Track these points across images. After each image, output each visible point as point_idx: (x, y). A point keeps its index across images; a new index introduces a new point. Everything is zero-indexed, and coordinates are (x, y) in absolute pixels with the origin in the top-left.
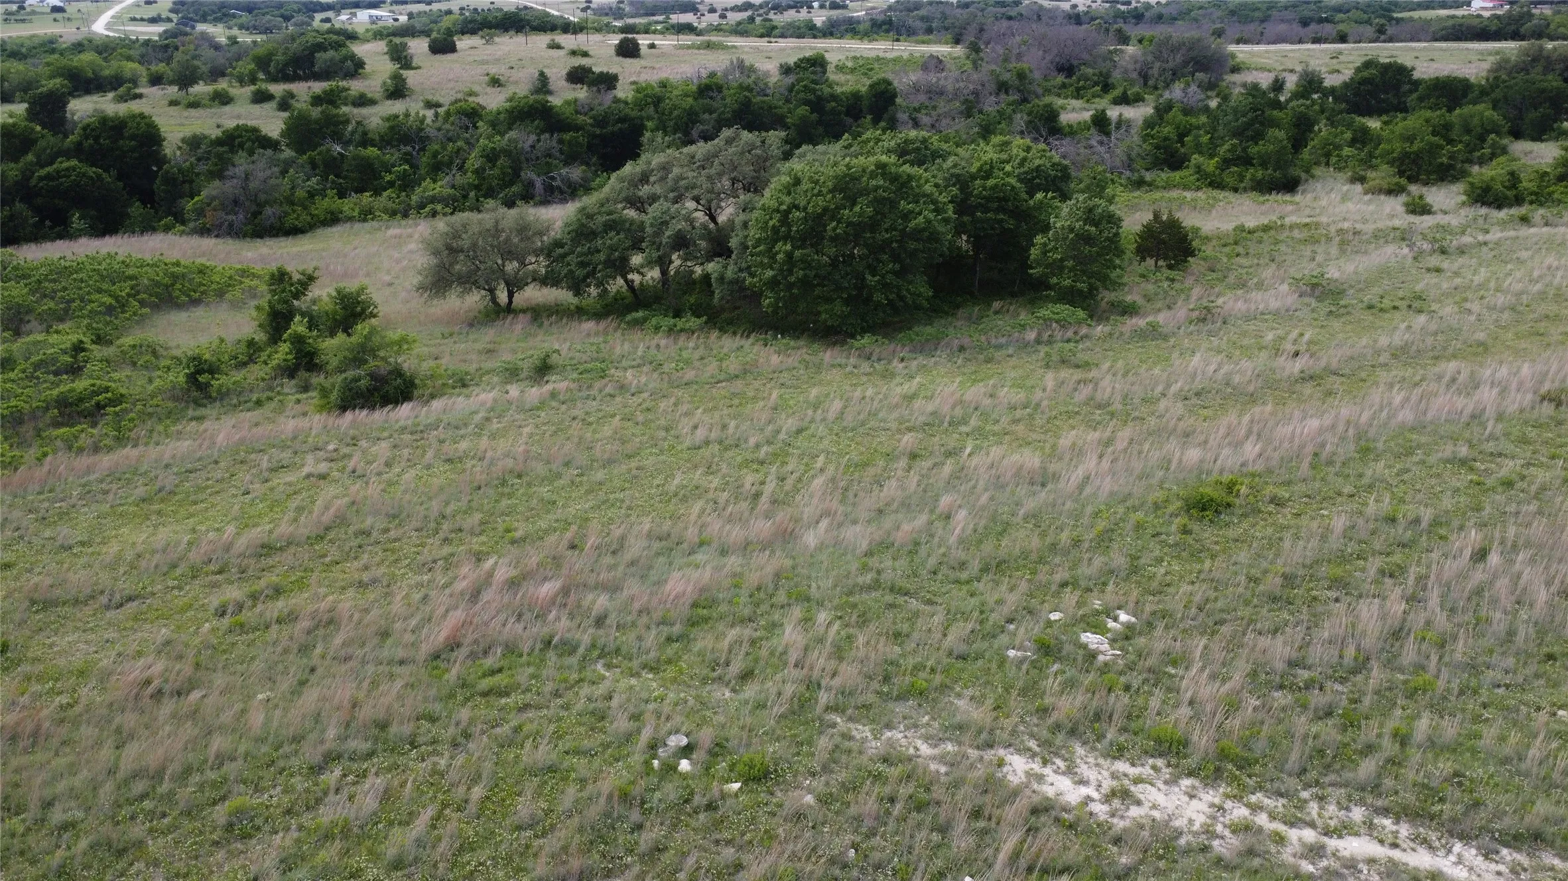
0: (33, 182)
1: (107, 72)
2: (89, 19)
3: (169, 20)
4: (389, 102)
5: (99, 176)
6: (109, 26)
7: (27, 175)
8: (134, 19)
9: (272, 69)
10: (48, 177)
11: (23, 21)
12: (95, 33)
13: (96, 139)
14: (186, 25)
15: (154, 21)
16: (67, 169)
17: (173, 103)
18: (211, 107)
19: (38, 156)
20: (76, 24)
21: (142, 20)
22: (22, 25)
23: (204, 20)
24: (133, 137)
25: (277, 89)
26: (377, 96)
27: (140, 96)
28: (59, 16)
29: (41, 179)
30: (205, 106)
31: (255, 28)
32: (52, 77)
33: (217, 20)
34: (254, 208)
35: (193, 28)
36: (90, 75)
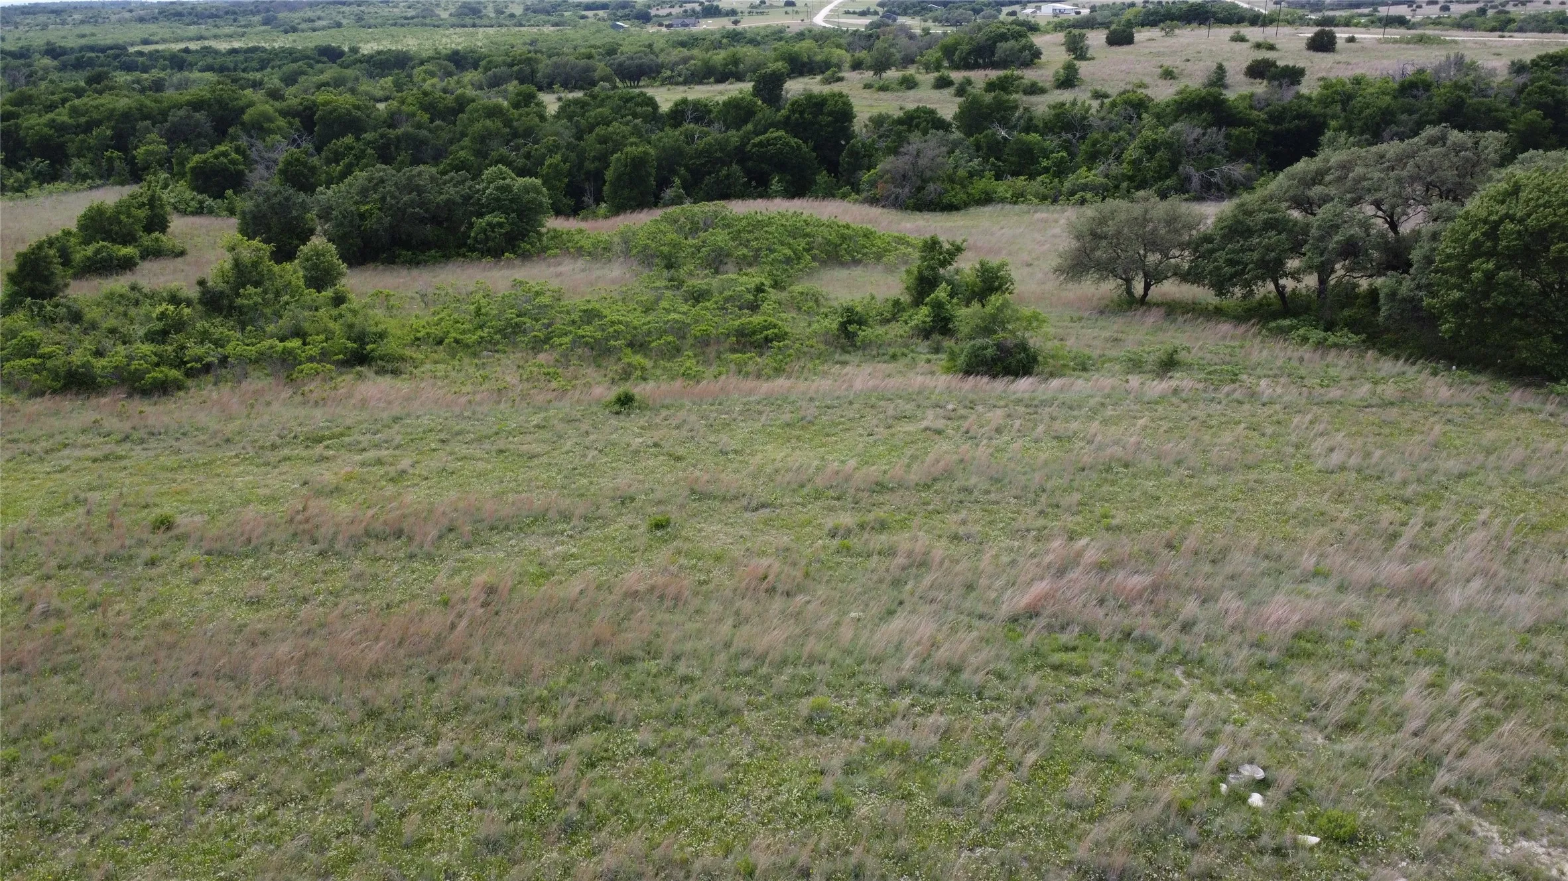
0: (749, 147)
1: (818, 58)
2: (811, 11)
3: (876, 13)
4: (1058, 92)
5: (799, 146)
6: (826, 20)
7: (745, 141)
8: (847, 12)
9: (956, 58)
10: (761, 144)
11: (762, 13)
12: (815, 25)
13: (802, 113)
14: (889, 18)
15: (863, 14)
16: (775, 138)
17: (868, 86)
18: (898, 91)
19: (755, 126)
20: (801, 16)
21: (854, 13)
22: (761, 17)
23: (905, 13)
24: (830, 114)
25: (957, 76)
26: (1047, 85)
27: (840, 79)
28: (789, 9)
29: (755, 145)
30: (893, 90)
31: (947, 20)
32: (776, 60)
33: (916, 13)
34: (919, 183)
35: (895, 20)
36: (806, 59)
